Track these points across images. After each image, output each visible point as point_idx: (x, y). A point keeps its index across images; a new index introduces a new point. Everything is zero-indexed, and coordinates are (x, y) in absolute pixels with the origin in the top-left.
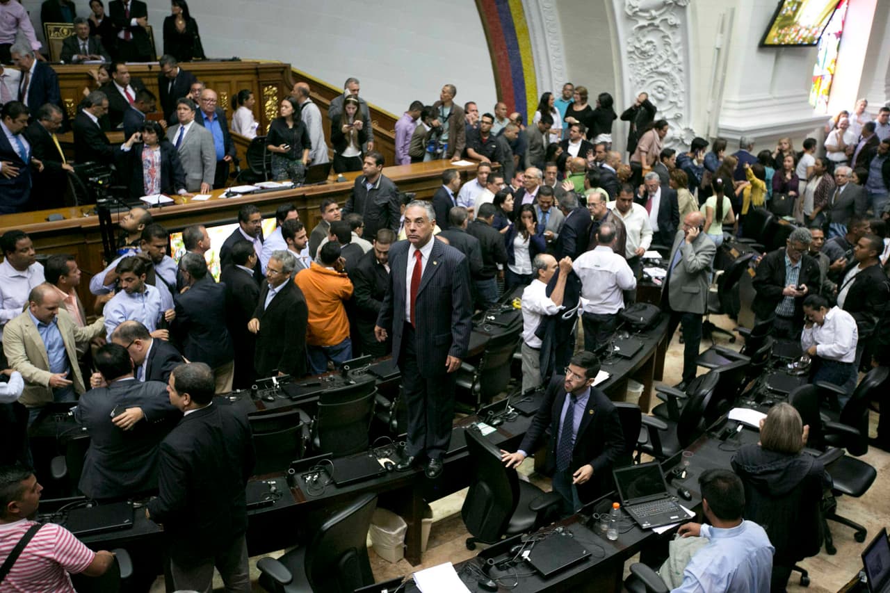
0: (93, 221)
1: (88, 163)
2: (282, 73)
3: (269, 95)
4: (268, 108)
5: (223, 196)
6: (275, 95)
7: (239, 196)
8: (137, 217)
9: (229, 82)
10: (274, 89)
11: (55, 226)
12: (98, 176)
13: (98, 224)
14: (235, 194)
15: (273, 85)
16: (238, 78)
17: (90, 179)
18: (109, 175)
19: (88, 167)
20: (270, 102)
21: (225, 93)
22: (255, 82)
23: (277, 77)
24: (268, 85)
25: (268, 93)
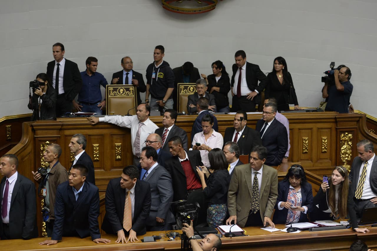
0: (176, 245)
1: (181, 201)
2: (358, 121)
3: (345, 141)
4: (343, 151)
5: (285, 230)
6: (351, 140)
7: (298, 232)
8: (212, 241)
9: (311, 129)
10: (350, 135)
11: (149, 246)
12: (186, 212)
13: (181, 248)
14: (295, 229)
15: (349, 132)
16: (320, 125)
17: (181, 214)
18: (195, 211)
19: (181, 204)
20: (345, 146)
21: (307, 138)
22: (334, 129)
23: (353, 125)
24: (344, 132)
25: (344, 138)
